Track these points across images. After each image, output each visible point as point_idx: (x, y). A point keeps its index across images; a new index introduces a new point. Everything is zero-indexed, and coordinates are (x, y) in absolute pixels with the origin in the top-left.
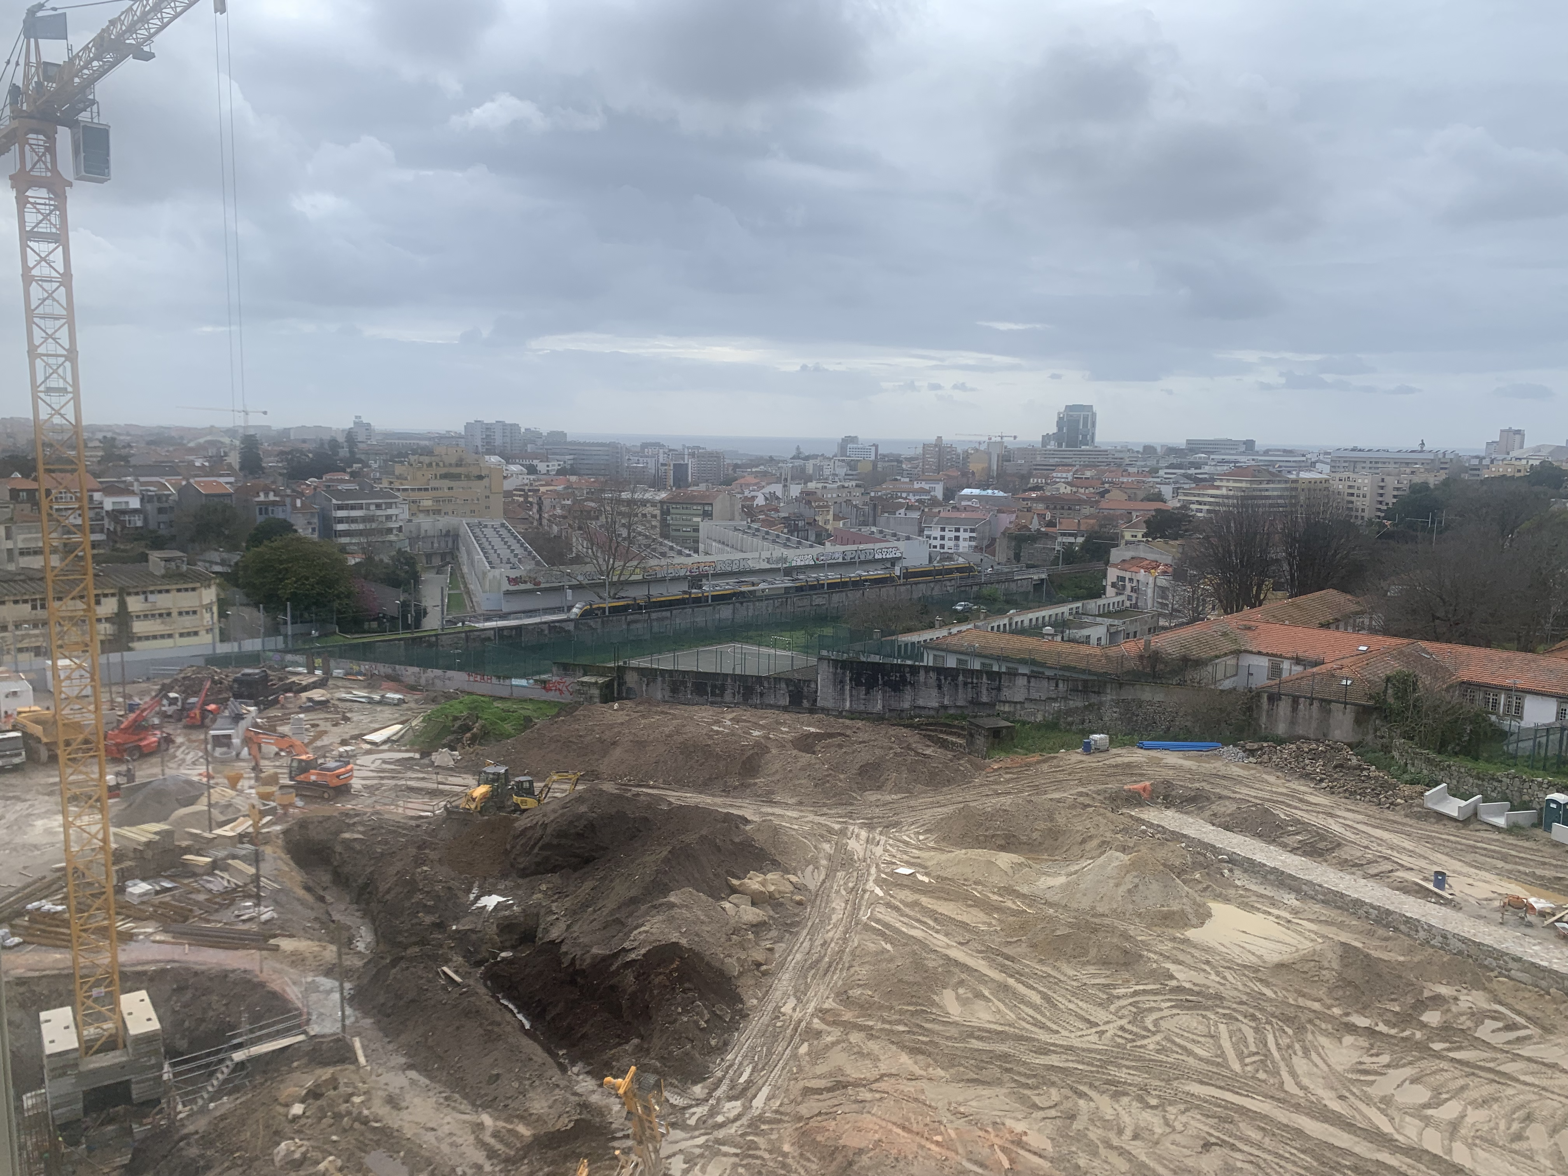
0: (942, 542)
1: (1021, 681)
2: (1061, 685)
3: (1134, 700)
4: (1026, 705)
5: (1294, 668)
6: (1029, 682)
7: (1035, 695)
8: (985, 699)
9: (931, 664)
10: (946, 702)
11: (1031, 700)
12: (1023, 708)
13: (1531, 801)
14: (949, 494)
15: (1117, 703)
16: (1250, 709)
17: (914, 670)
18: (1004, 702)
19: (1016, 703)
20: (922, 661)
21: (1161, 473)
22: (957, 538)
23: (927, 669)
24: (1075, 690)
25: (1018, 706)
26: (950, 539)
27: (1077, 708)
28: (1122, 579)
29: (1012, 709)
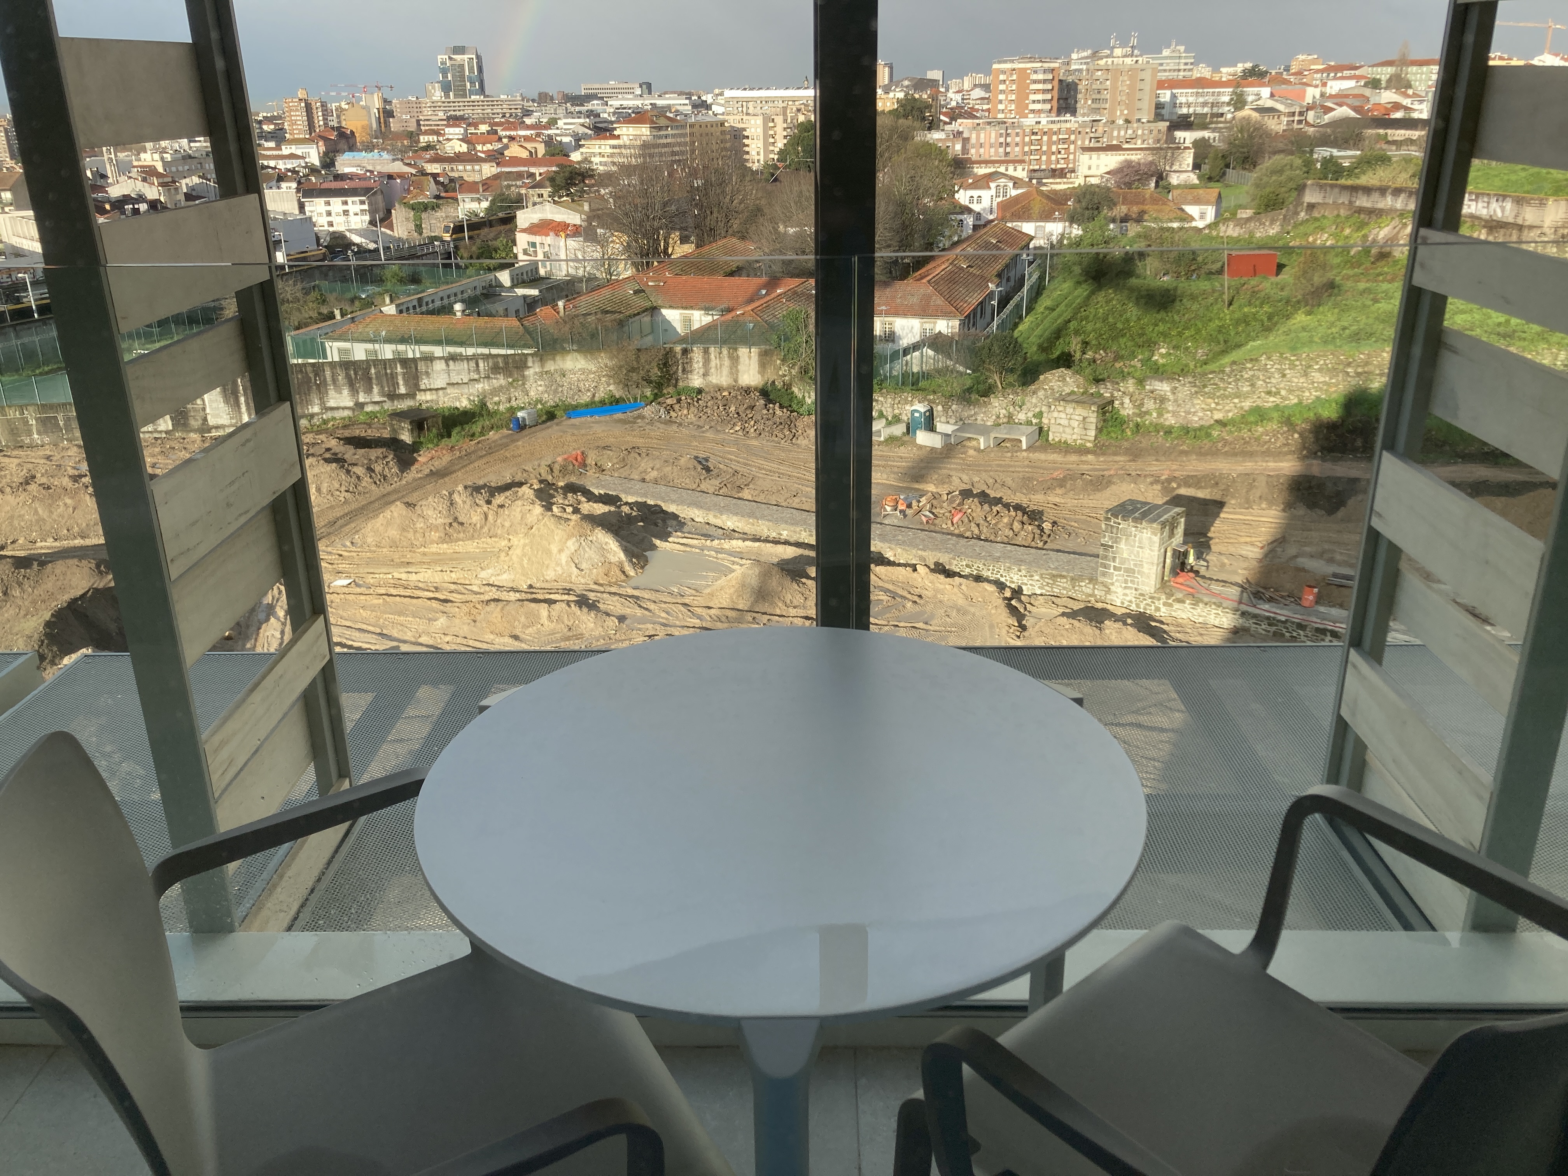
0: (330, 219)
1: (439, 366)
2: (481, 364)
3: (556, 371)
4: (449, 391)
5: (703, 318)
6: (448, 365)
7: (455, 379)
8: (402, 390)
9: (336, 359)
10: (361, 400)
11: (453, 384)
12: (446, 395)
13: (900, 414)
14: (328, 162)
15: (541, 375)
16: (665, 364)
17: (318, 369)
18: (424, 390)
19: (437, 389)
20: (325, 357)
21: (560, 123)
22: (346, 213)
23: (332, 364)
24: (495, 369)
25: (441, 392)
26: (338, 215)
27: (501, 386)
28: (534, 245)
29: (434, 397)
